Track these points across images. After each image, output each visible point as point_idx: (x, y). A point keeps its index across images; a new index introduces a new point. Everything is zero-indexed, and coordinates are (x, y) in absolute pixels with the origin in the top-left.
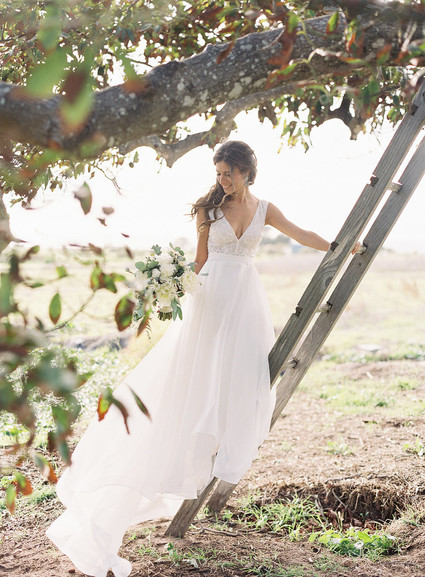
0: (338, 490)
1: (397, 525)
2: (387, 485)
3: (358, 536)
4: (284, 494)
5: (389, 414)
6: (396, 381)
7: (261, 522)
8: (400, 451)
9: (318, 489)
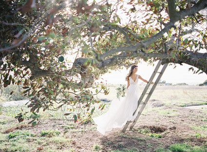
0: (154, 127)
1: (163, 133)
2: (164, 127)
3: (155, 135)
4: (144, 127)
5: (169, 115)
6: (173, 109)
7: (139, 131)
8: (169, 121)
9: (151, 127)
